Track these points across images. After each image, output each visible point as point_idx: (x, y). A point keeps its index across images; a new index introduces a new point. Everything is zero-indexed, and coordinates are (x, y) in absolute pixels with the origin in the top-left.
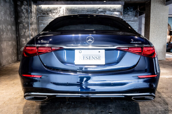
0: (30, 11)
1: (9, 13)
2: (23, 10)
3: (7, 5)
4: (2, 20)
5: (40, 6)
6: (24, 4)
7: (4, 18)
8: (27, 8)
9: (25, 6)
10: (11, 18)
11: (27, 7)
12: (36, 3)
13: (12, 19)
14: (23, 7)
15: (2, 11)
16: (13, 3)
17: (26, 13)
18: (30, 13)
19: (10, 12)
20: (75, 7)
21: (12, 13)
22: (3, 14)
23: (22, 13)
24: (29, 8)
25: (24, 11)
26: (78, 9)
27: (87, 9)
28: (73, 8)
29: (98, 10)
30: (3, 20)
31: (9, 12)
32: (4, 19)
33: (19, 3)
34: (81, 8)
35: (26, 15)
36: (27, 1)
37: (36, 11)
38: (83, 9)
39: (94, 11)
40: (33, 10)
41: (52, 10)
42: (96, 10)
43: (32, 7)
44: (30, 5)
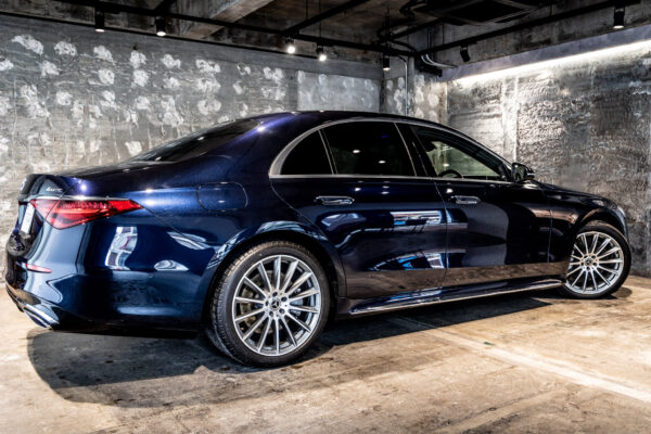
0: (409, 104)
2: (395, 103)
3: (346, 96)
5: (455, 83)
6: (399, 86)
8: (405, 97)
9: (401, 90)
11: (404, 92)
12: (440, 76)
14: (398, 93)
16: (372, 89)
17: (402, 110)
18: (408, 109)
24: (409, 94)
25: (399, 105)
27: (594, 68)
29: (641, 66)
33: (390, 85)
36: (404, 77)
37: (441, 100)
38: (583, 70)
39: (625, 72)
40: (423, 99)
41: (485, 89)
42: (633, 66)
43: (419, 91)
44: (410, 87)
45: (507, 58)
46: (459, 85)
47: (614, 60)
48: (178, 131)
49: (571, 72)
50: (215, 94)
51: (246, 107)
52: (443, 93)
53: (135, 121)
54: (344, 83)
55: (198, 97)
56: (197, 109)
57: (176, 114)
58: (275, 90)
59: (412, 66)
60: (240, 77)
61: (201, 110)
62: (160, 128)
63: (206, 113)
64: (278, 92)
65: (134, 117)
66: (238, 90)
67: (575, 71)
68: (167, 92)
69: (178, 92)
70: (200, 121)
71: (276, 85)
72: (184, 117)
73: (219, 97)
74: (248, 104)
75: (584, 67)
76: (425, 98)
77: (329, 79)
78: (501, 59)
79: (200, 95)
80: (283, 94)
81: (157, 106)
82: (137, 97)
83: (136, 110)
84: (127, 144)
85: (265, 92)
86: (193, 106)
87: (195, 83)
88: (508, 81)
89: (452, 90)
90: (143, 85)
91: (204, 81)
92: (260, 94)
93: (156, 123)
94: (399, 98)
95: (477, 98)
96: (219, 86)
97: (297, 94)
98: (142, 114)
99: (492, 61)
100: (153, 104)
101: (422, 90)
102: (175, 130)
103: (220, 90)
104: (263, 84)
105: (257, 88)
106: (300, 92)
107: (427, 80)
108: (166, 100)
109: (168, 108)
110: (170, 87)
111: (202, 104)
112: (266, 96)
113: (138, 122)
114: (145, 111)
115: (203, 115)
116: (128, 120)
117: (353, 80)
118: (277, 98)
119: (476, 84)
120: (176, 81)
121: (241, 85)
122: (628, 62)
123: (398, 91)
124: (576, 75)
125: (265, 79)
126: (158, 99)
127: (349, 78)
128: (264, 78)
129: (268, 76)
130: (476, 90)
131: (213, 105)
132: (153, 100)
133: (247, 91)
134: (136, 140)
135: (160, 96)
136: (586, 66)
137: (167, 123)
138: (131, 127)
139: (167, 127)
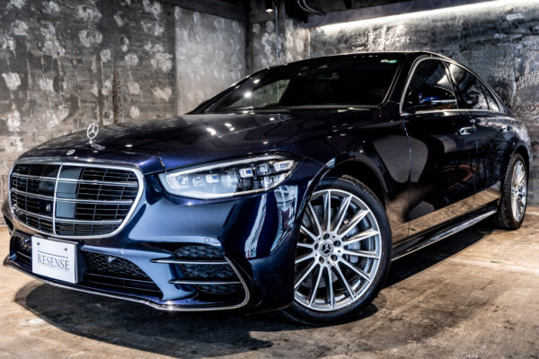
0: (280, 47)
1: (225, 59)
2: (264, 46)
3: (217, 37)
4: (195, 77)
5: (319, 29)
6: (268, 29)
7: (203, 73)
8: (275, 41)
9: (269, 34)
10: (231, 71)
11: (274, 35)
12: (306, 21)
13: (232, 74)
14: (266, 37)
15: (196, 56)
16: (239, 31)
17: (271, 54)
18: (281, 54)
19: (226, 55)
20: (423, 19)
21: (234, 59)
22: (201, 61)
23: (262, 56)
24: (279, 38)
25: (268, 48)
26: (432, 24)
27: (461, 21)
28: (416, 22)
29: (505, 20)
30: (198, 78)
31: (223, 56)
32: (201, 77)
33: (256, 28)
34: (442, 21)
35: (270, 60)
36: (274, 21)
37: (305, 46)
38: (450, 23)
39: (491, 25)
40: (292, 44)
41: (351, 36)
42: (497, 21)
43: (288, 35)
44: (281, 31)
45: (379, 8)
46: (322, 32)
47: (480, 14)
48: (59, 63)
49: (439, 24)
50: (97, 24)
51: (127, 41)
52: (306, 40)
53: (12, 48)
54: (216, 24)
55: (80, 26)
56: (78, 39)
57: (57, 44)
58: (154, 25)
59: (283, 10)
60: (120, 8)
61: (81, 40)
62: (40, 59)
63: (88, 45)
64: (157, 27)
65: (11, 43)
66: (120, 22)
67: (444, 23)
68: (46, 17)
69: (59, 19)
70: (81, 53)
71: (155, 20)
72: (65, 47)
73: (100, 27)
74: (129, 38)
75: (451, 19)
76: (294, 42)
77: (202, 17)
78: (372, 8)
79: (81, 24)
80: (162, 30)
81: (37, 33)
82: (14, 21)
83: (13, 35)
84: (4, 75)
85: (145, 26)
86: (75, 36)
87: (76, 11)
88: (375, 29)
89: (316, 37)
90: (20, 7)
91: (85, 9)
92: (140, 28)
93: (37, 53)
94: (268, 41)
95: (343, 45)
96: (101, 15)
97: (174, 31)
98: (20, 41)
99: (363, 9)
100: (31, 30)
101: (292, 35)
102: (56, 61)
103: (101, 20)
104: (143, 18)
105: (138, 22)
106: (177, 29)
107: (295, 25)
108: (46, 27)
109: (48, 36)
110: (49, 12)
111: (83, 34)
112: (146, 30)
113: (16, 50)
114: (23, 38)
115: (85, 48)
116: (4, 47)
117: (223, 20)
118: (156, 34)
119: (342, 31)
120: (56, 5)
121: (122, 17)
122: (493, 17)
123: (267, 35)
124: (444, 27)
125: (144, 13)
126: (38, 25)
127: (219, 18)
128: (144, 10)
129: (147, 9)
130: (342, 36)
131: (94, 37)
132: (32, 26)
133: (127, 24)
134: (13, 72)
135: (39, 21)
136: (454, 18)
137: (47, 54)
138: (8, 56)
139: (48, 58)
